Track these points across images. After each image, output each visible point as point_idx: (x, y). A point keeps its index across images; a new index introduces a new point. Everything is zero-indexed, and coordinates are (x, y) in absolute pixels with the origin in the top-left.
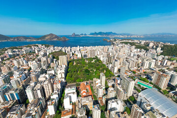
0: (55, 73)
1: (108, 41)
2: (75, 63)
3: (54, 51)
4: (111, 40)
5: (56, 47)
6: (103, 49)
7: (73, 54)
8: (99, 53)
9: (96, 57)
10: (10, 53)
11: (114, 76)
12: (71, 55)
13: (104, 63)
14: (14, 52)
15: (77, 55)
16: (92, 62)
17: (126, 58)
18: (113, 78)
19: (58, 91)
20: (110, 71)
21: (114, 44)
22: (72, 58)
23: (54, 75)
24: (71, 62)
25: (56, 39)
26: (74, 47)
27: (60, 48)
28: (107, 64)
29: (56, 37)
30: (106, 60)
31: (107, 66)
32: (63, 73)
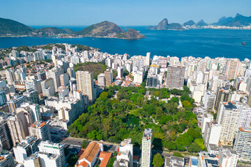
8: (199, 80)
10: (13, 58)
12: (119, 76)
14: (20, 56)
19: (31, 142)
22: (117, 83)
23: (56, 112)
25: (113, 35)
27: (105, 56)
32: (67, 110)
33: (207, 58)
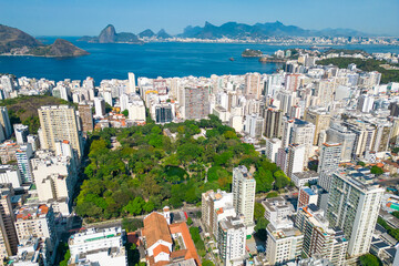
0: (23, 183)
1: (265, 57)
2: (116, 145)
3: (14, 95)
4: (279, 53)
5: (23, 81)
6: (243, 88)
7: (107, 109)
8: (224, 103)
9: (215, 118)
11: (292, 186)
12: (99, 113)
13: (251, 140)
15: (126, 113)
16: (196, 137)
17: (344, 117)
18: (289, 194)
19: (38, 247)
20: (274, 168)
21: (288, 69)
22: (103, 125)
23: (19, 192)
24: (97, 138)
25: (23, 52)
26: (113, 81)
27: (44, 84)
28: (263, 143)
29: (25, 40)
30: (258, 129)
31: (259, 149)
32: (61, 177)
33: (214, 76)
